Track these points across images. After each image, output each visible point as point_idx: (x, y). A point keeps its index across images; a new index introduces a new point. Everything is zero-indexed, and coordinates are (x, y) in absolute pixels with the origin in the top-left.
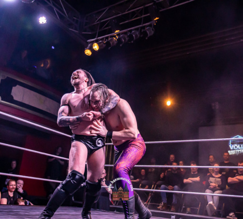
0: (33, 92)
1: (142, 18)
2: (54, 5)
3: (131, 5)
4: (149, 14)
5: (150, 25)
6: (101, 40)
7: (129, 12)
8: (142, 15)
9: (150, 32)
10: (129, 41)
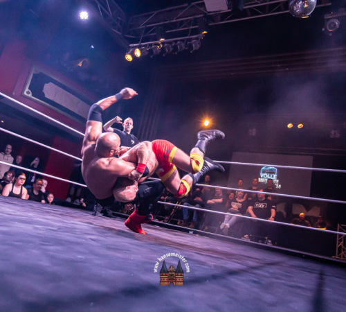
0: (66, 92)
1: (188, 30)
3: (181, 14)
4: (197, 27)
5: (197, 39)
6: (144, 46)
7: (177, 20)
8: (190, 26)
9: (196, 46)
10: (173, 51)
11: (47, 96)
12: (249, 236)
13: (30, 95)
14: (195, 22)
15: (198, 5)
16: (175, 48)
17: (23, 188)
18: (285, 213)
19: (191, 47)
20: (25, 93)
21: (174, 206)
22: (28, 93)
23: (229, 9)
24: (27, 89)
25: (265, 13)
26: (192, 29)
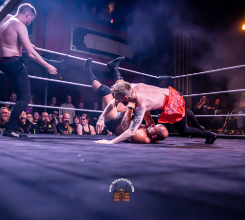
11: (88, 47)
13: (75, 50)
17: (90, 126)
21: (226, 117)
22: (73, 48)
24: (72, 46)
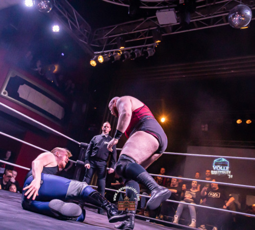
0: (38, 92)
1: (144, 40)
2: (69, 17)
3: (138, 26)
4: (152, 37)
5: (152, 47)
6: (108, 53)
7: (135, 32)
8: (146, 37)
9: (151, 53)
10: (131, 57)
11: (20, 96)
12: (206, 226)
13: (6, 95)
14: (150, 33)
15: (152, 19)
16: (133, 54)
18: (239, 204)
19: (146, 53)
20: (2, 94)
22: (5, 93)
23: (178, 22)
24: (4, 90)
25: (209, 25)
26: (148, 39)
